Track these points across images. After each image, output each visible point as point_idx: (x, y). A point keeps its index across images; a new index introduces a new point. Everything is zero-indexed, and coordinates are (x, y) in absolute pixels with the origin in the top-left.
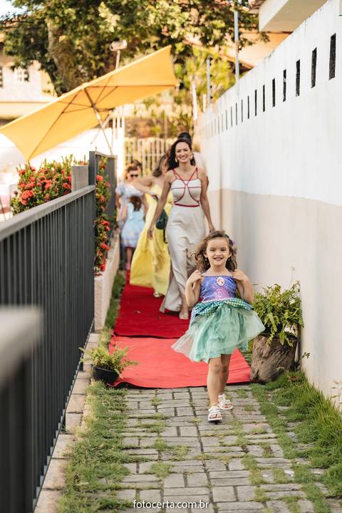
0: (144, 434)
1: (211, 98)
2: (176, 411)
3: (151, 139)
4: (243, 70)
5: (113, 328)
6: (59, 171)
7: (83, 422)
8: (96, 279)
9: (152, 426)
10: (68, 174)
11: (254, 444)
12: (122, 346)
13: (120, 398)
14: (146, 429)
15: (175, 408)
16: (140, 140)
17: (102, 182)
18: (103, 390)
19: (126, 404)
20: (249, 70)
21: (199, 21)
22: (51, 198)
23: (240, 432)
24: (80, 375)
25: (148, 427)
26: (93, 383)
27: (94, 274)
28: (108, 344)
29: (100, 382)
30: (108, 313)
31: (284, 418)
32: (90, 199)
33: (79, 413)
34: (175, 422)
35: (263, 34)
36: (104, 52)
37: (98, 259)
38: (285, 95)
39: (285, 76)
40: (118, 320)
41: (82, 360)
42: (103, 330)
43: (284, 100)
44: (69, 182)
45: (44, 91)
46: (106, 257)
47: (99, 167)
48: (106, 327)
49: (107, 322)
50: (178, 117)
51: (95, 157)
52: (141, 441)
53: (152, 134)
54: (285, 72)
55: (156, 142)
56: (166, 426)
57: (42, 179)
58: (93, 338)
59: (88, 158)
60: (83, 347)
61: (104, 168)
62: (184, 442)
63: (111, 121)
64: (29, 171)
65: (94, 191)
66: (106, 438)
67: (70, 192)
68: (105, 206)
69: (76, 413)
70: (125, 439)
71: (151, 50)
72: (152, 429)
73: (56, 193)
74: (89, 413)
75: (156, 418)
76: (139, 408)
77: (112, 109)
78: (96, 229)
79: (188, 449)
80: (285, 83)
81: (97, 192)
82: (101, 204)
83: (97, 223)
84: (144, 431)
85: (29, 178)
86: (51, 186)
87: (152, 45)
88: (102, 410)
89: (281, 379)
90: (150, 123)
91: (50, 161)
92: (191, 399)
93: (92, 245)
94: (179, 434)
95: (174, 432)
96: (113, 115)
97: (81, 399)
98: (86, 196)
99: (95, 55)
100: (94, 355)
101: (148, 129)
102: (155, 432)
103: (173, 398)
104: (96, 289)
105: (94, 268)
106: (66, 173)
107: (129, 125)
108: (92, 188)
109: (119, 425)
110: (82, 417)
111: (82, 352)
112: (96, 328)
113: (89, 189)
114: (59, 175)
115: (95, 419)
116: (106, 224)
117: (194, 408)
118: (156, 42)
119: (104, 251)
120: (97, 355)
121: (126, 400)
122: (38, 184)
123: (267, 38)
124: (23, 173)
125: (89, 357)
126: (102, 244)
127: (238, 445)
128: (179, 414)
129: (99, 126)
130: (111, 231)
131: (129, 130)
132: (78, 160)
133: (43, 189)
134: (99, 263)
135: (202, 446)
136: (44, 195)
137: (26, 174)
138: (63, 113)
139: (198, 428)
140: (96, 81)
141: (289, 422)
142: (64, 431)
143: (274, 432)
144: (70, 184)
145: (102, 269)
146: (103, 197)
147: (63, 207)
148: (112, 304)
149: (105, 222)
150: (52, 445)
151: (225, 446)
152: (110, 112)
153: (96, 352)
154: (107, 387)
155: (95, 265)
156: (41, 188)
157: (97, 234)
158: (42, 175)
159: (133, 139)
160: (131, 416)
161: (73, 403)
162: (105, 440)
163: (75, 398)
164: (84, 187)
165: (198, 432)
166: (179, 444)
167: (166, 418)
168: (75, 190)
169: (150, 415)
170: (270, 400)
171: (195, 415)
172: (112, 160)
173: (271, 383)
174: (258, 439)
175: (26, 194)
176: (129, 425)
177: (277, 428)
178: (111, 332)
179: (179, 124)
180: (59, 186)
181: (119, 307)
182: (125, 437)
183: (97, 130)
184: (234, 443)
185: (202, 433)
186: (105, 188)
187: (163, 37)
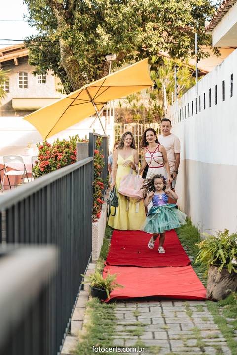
0: (128, 337)
1: (178, 94)
2: (151, 321)
3: (134, 124)
4: (201, 74)
5: (106, 259)
6: (68, 147)
7: (84, 328)
8: (94, 224)
9: (134, 331)
10: (74, 149)
11: (209, 346)
12: (112, 273)
13: (110, 310)
14: (129, 333)
15: (151, 318)
16: (125, 125)
17: (98, 155)
18: (98, 304)
19: (115, 315)
20: (205, 74)
21: (168, 40)
22: (62, 166)
23: (199, 337)
24: (81, 293)
25: (131, 332)
26: (91, 299)
27: (92, 221)
28: (102, 271)
29: (96, 299)
30: (102, 249)
31: (232, 327)
32: (90, 167)
33: (81, 321)
34: (151, 329)
35: (216, 49)
36: (99, 62)
37: (95, 210)
38: (232, 93)
39: (232, 79)
40: (109, 254)
41: (83, 283)
42: (99, 261)
43: (231, 96)
44: (74, 154)
45: (57, 90)
46: (101, 209)
47: (96, 144)
48: (101, 259)
49: (101, 255)
50: (153, 108)
51: (93, 137)
52: (126, 342)
53: (134, 120)
54: (232, 76)
55: (137, 126)
56: (144, 331)
57: (55, 153)
58: (91, 266)
59: (88, 137)
60: (84, 274)
61: (100, 144)
62: (157, 343)
63: (105, 111)
64: (46, 147)
65: (92, 161)
66: (100, 339)
67: (75, 162)
68: (100, 172)
69: (78, 321)
70: (114, 341)
71: (133, 61)
72: (134, 333)
73: (65, 162)
74: (88, 321)
75: (137, 325)
76: (124, 317)
77: (106, 103)
78: (94, 189)
79: (160, 349)
80: (232, 84)
81: (95, 162)
82: (97, 170)
83: (94, 184)
84: (128, 335)
85: (46, 152)
86: (62, 157)
87: (135, 57)
88: (97, 319)
89: (229, 298)
90: (133, 113)
91: (61, 140)
92: (163, 312)
93: (91, 200)
94: (154, 338)
95: (150, 336)
96: (107, 107)
97: (82, 311)
98: (87, 165)
99: (94, 64)
100: (92, 279)
101: (131, 116)
102: (136, 335)
103: (150, 311)
104: (93, 231)
105: (92, 216)
106: (72, 148)
107: (118, 114)
108: (92, 159)
109: (110, 330)
110: (83, 324)
111: (84, 277)
112: (93, 259)
113: (89, 159)
114: (67, 150)
115: (93, 326)
116: (101, 185)
117: (165, 319)
118: (137, 55)
119: (99, 204)
120: (94, 279)
121: (115, 312)
122: (52, 156)
123: (218, 52)
124: (42, 149)
125: (88, 280)
126: (98, 199)
127: (197, 346)
128: (154, 323)
129: (96, 115)
130: (105, 190)
131: (118, 118)
132: (81, 139)
133: (56, 160)
134: (95, 213)
135: (171, 347)
136: (57, 164)
137: (44, 149)
138: (70, 105)
139: (167, 333)
140: (94, 83)
141: (235, 330)
142: (70, 334)
143: (224, 337)
144: (75, 156)
145: (98, 217)
146: (99, 166)
147: (71, 173)
148: (105, 242)
149: (100, 183)
150: (61, 344)
151: (187, 346)
152: (104, 105)
153: (93, 277)
154: (101, 302)
155: (93, 214)
156: (54, 159)
157: (94, 192)
158: (56, 149)
159: (120, 124)
160: (119, 323)
161: (76, 314)
162: (100, 341)
163: (78, 310)
164: (85, 158)
165: (168, 336)
166: (154, 345)
167: (144, 326)
168: (79, 160)
169: (132, 323)
170: (220, 313)
171: (166, 324)
172: (105, 139)
173: (222, 301)
174: (212, 342)
175: (44, 163)
176: (117, 330)
177: (226, 334)
178: (104, 262)
179: (154, 113)
180: (68, 158)
181: (110, 244)
182: (114, 339)
183: (95, 117)
184: (194, 344)
185: (171, 337)
186: (100, 159)
187: (142, 51)
